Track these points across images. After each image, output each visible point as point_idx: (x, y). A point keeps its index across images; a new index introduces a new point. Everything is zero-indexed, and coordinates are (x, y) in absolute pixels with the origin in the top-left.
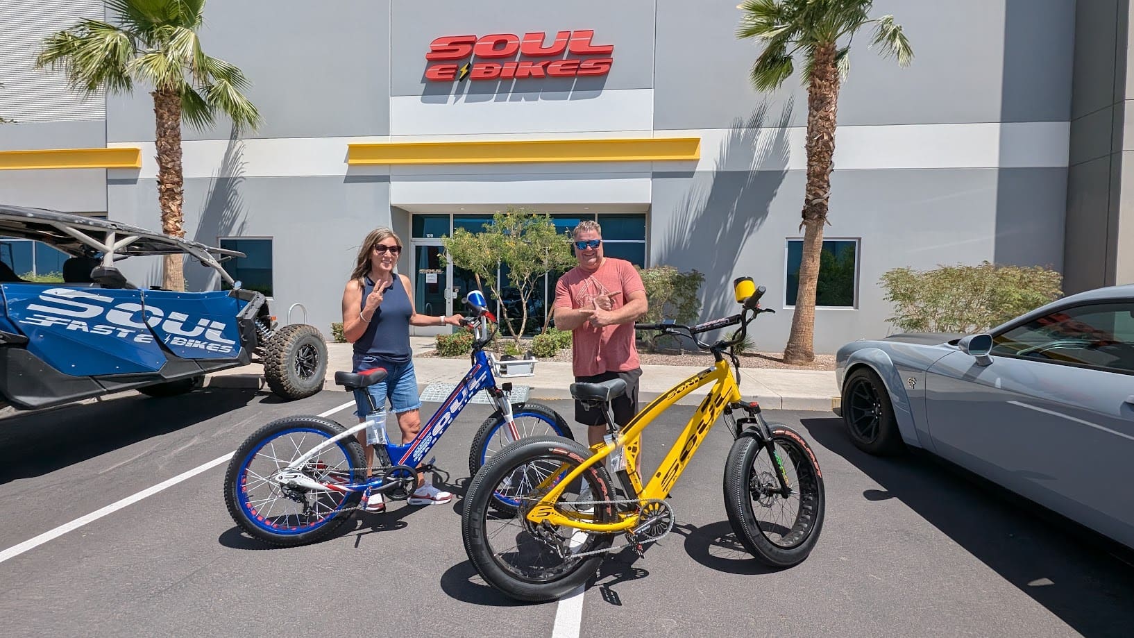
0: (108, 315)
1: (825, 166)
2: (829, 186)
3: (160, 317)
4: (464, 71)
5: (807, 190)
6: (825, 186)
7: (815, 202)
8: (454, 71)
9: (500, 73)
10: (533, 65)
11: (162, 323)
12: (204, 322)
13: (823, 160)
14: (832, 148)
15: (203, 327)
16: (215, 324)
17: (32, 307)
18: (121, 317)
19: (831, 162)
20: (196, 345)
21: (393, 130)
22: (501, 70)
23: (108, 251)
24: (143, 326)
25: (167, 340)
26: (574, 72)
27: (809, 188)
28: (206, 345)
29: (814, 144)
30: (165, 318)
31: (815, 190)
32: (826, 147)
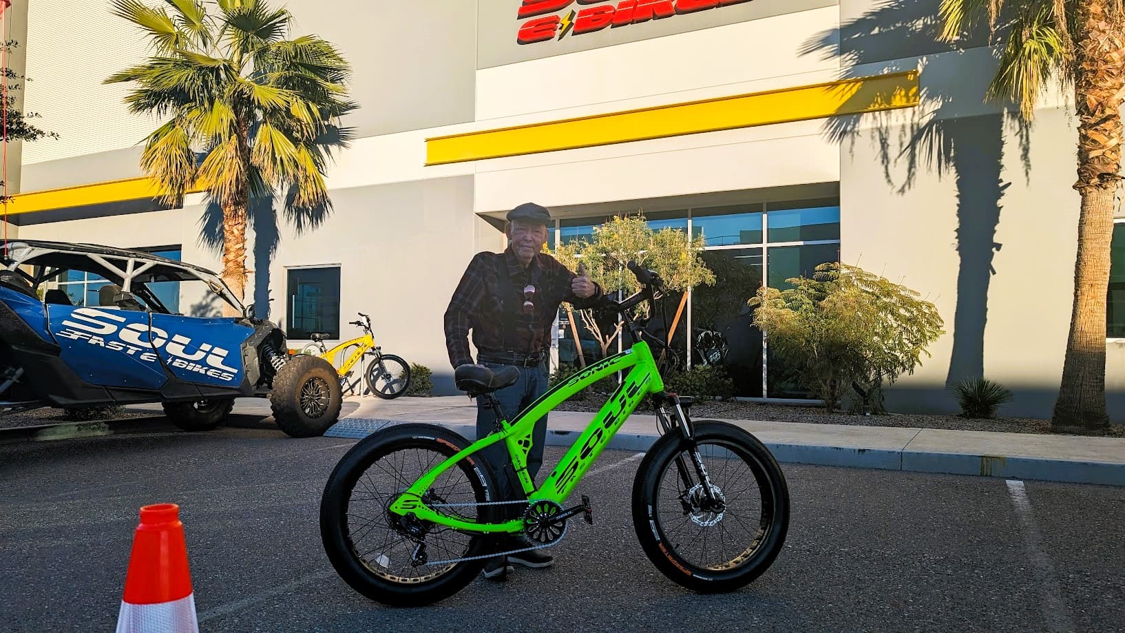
0: (120, 333)
3: (164, 339)
4: (567, 23)
5: (1080, 136)
8: (552, 26)
9: (612, 19)
11: (166, 344)
12: (206, 347)
15: (205, 352)
16: (217, 350)
17: (66, 323)
18: (129, 335)
20: (197, 370)
21: (478, 116)
23: (126, 278)
24: (148, 345)
25: (169, 360)
27: (1083, 133)
28: (206, 371)
30: (169, 340)
31: (1089, 136)
32: (1106, 62)
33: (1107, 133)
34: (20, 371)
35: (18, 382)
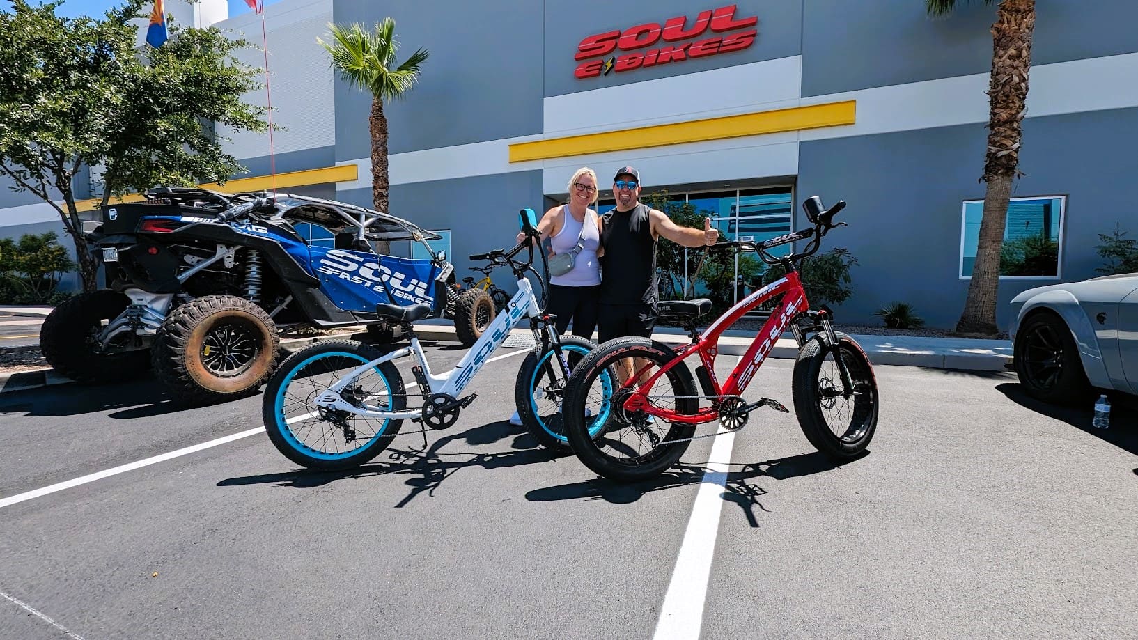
0: (360, 270)
1: (1014, 112)
2: (1019, 133)
3: (388, 275)
4: (609, 65)
5: (990, 142)
6: (1014, 135)
7: (1001, 154)
8: (599, 67)
9: (642, 63)
10: (674, 49)
11: (390, 279)
12: (414, 281)
13: (1011, 105)
14: (1024, 91)
15: (414, 285)
16: (421, 284)
17: (323, 261)
18: (366, 272)
19: (1024, 106)
20: (409, 298)
22: (643, 59)
23: (361, 227)
24: (378, 280)
25: (392, 292)
26: (716, 50)
27: (992, 140)
28: (415, 298)
29: (1000, 88)
30: (392, 276)
31: (998, 141)
32: (1016, 89)
33: (1013, 139)
34: (289, 299)
35: (286, 308)
